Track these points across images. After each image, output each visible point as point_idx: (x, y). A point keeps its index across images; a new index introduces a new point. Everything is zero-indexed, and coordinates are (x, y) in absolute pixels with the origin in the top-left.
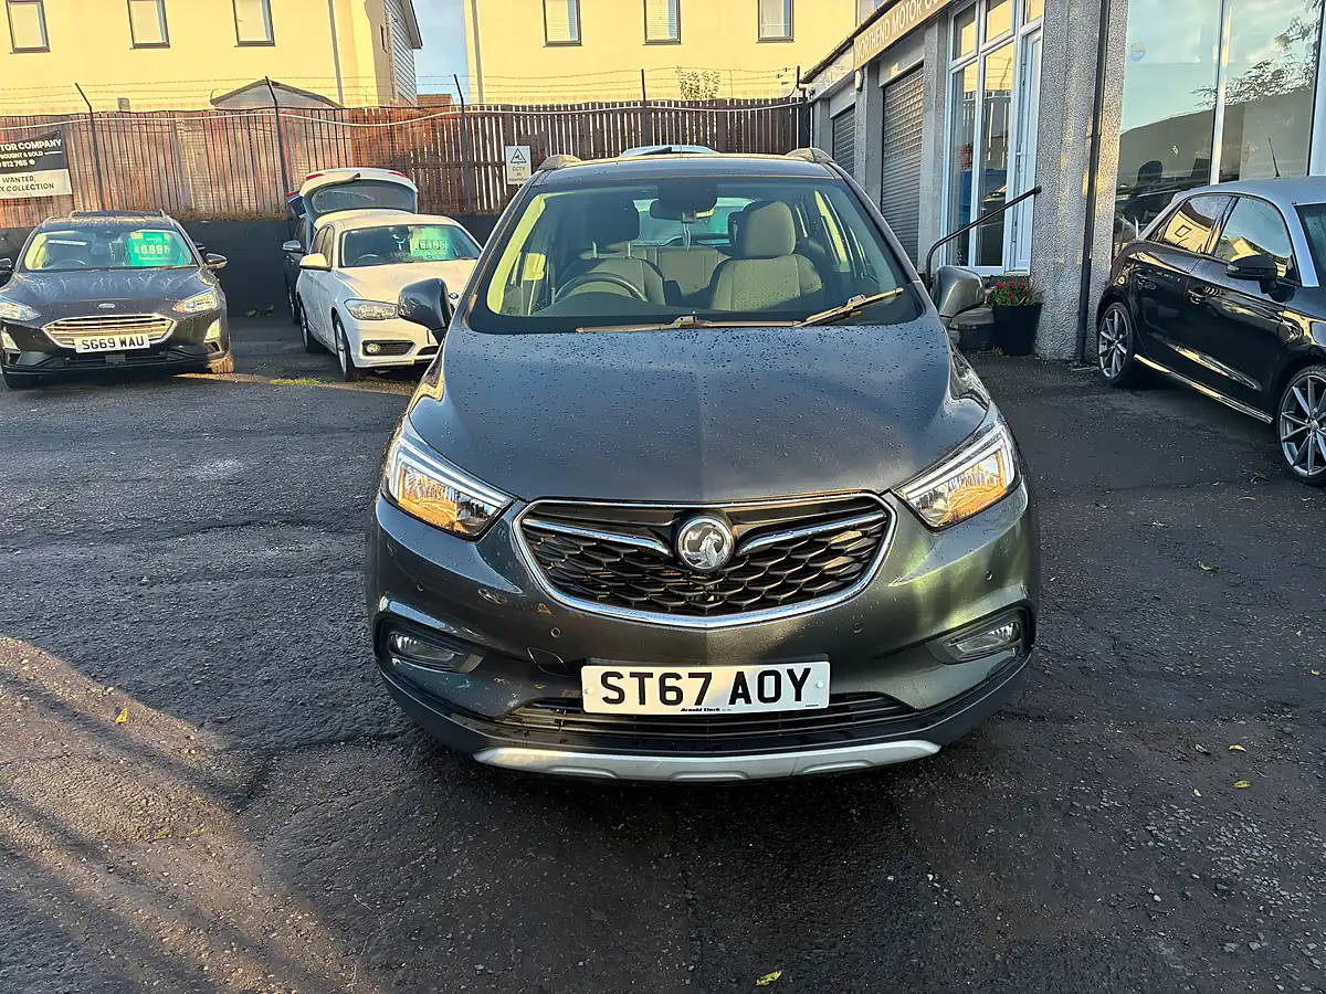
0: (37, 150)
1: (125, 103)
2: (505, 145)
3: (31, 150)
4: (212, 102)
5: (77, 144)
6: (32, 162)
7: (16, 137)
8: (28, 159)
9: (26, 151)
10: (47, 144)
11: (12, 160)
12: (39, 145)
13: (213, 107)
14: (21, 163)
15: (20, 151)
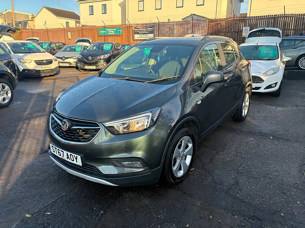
0: (149, 30)
1: (169, 20)
2: (244, 27)
3: (148, 30)
4: (182, 19)
5: (156, 28)
6: (148, 32)
7: (146, 27)
8: (147, 32)
9: (147, 30)
10: (151, 29)
11: (145, 32)
12: (149, 29)
13: (182, 20)
14: (146, 32)
15: (146, 30)
